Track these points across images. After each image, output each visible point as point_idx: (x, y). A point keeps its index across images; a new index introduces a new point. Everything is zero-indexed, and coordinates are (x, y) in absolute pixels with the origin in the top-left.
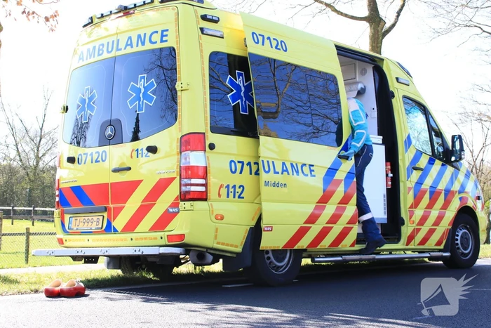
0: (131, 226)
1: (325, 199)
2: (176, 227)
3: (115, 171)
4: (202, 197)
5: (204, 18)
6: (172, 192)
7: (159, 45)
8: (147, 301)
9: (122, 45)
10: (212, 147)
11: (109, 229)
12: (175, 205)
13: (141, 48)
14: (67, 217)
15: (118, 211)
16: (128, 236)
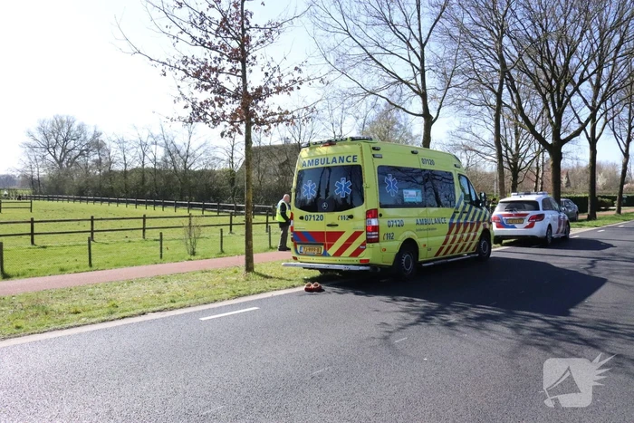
0: (338, 253)
1: (449, 233)
2: (364, 256)
3: (328, 225)
4: (377, 241)
5: (374, 149)
6: (362, 238)
7: (352, 163)
8: (357, 294)
9: (330, 161)
10: (381, 215)
11: (325, 254)
12: (363, 244)
13: (341, 164)
14: (298, 247)
15: (330, 246)
16: (337, 258)
